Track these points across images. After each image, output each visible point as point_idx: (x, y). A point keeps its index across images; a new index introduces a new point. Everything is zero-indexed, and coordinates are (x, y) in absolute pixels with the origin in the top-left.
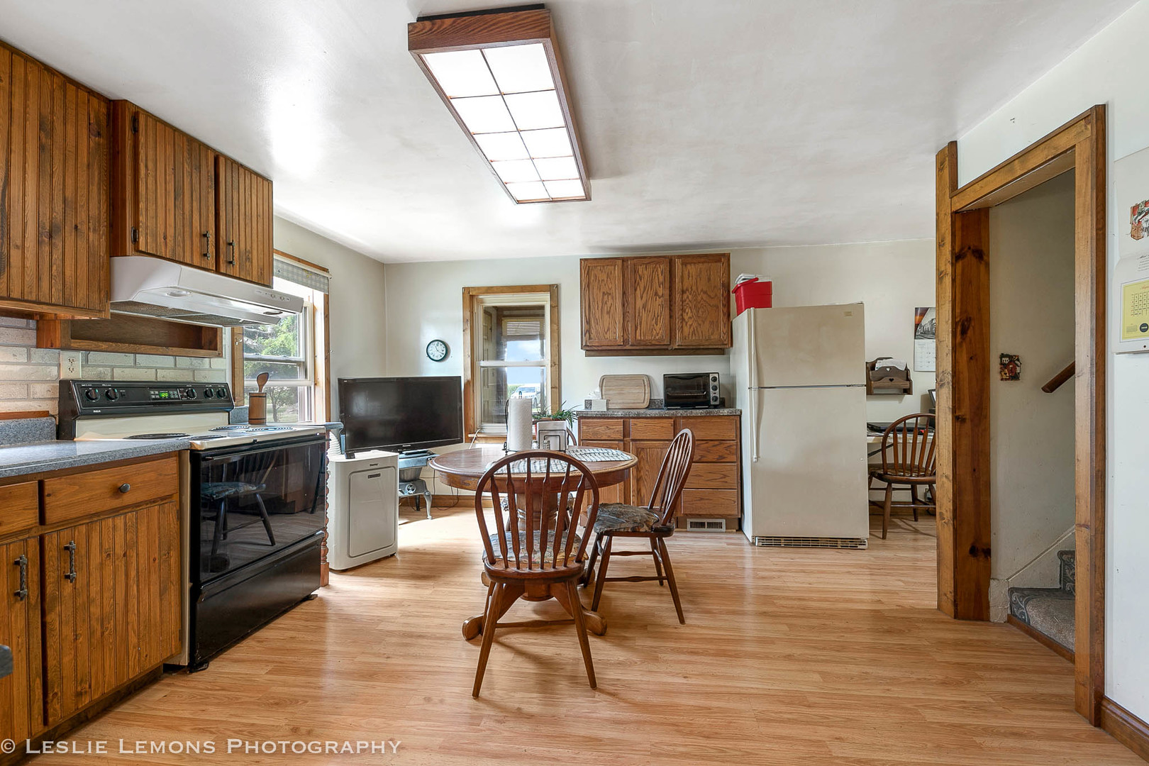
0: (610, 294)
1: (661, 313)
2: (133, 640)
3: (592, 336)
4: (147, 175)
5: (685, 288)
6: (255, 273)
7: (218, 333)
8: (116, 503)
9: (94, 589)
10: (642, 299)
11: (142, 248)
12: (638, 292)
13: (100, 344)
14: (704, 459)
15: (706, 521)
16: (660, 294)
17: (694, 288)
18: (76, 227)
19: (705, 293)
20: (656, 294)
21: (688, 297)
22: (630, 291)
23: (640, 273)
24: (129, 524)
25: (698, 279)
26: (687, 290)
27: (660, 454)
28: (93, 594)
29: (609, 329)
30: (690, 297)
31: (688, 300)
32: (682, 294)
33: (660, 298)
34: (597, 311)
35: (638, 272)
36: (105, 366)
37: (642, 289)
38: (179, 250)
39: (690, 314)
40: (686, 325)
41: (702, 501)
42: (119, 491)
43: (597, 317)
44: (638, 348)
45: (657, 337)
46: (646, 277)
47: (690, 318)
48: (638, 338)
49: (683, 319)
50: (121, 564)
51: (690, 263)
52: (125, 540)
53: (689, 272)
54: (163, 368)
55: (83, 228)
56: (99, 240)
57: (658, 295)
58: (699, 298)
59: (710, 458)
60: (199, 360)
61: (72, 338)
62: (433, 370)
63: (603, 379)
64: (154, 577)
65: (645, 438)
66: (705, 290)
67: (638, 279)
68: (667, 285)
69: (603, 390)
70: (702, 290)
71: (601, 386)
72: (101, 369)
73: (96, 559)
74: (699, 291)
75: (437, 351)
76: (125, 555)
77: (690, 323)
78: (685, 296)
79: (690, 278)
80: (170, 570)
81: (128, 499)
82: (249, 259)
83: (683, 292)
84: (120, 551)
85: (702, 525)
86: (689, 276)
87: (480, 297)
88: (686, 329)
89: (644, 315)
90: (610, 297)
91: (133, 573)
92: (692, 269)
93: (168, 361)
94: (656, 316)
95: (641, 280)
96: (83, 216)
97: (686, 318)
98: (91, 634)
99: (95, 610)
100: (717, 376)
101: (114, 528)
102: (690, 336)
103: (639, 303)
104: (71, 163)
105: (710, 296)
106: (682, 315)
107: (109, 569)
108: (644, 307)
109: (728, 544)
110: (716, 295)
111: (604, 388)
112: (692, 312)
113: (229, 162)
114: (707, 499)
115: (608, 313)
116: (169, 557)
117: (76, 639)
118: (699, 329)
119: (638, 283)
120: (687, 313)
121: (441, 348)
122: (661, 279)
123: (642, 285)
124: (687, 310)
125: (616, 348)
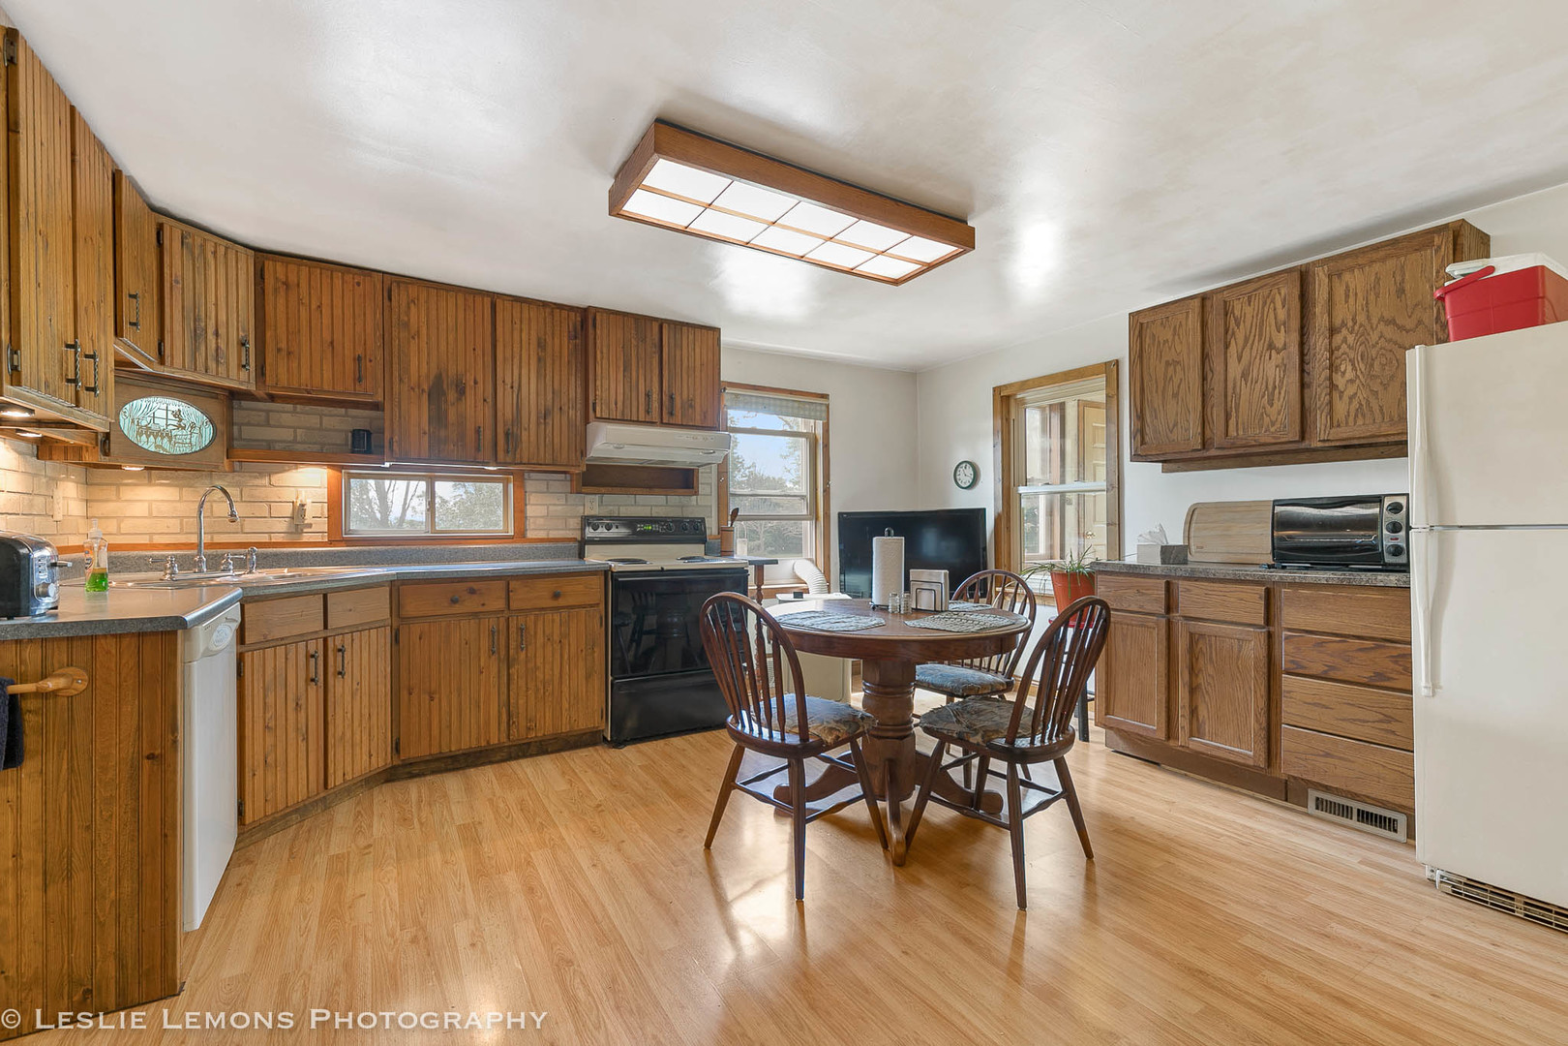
0: (1178, 363)
1: (1281, 381)
2: (566, 705)
3: (1147, 439)
4: (602, 358)
5: (1337, 322)
6: (698, 417)
7: (695, 473)
8: (554, 603)
9: (539, 662)
10: (1239, 361)
11: (598, 415)
12: (1233, 350)
13: (602, 489)
14: (1332, 674)
15: (1356, 805)
16: (1279, 344)
17: (1361, 318)
18: (561, 408)
19: (1392, 322)
20: (1271, 346)
21: (1345, 340)
22: (1216, 349)
23: (1237, 313)
24: (563, 620)
25: (1372, 297)
26: (1344, 324)
27: (1236, 649)
28: (538, 664)
29: (1175, 425)
30: (1351, 339)
31: (1344, 346)
32: (1331, 336)
33: (1278, 353)
34: (1154, 394)
35: (1233, 312)
36: (614, 505)
37: (1241, 342)
38: (627, 411)
39: (1349, 375)
40: (1341, 398)
41: (1329, 760)
42: (556, 596)
43: (1156, 406)
44: (1233, 452)
45: (1273, 429)
46: (1249, 317)
47: (1351, 381)
48: (1232, 432)
49: (1333, 386)
50: (557, 647)
51: (1351, 269)
52: (561, 631)
53: (1347, 287)
54: (656, 506)
55: (565, 408)
56: (576, 414)
57: (1275, 348)
58: (1374, 337)
59: (1351, 673)
60: (687, 498)
61: (583, 485)
62: (962, 500)
63: (1192, 512)
64: (581, 664)
65: (1212, 617)
66: (1387, 315)
67: (1233, 322)
68: (1295, 324)
69: (1192, 530)
70: (1382, 319)
71: (1189, 522)
72: (611, 508)
73: (540, 640)
74: (1375, 321)
75: (966, 475)
76: (560, 641)
77: (1351, 390)
78: (1338, 339)
79: (1351, 300)
80: (594, 661)
81: (561, 602)
82: (692, 406)
83: (1333, 331)
84: (556, 638)
85: (1345, 811)
86: (1347, 296)
87: (1018, 396)
88: (1341, 408)
89: (1245, 391)
90: (1178, 368)
91: (566, 657)
92: (1356, 280)
93: (660, 499)
94: (1270, 387)
95: (1238, 325)
96: (565, 400)
97: (1340, 381)
98: (538, 690)
99: (540, 675)
100: (1402, 501)
101: (553, 621)
102: (1351, 419)
103: (1235, 369)
104: (557, 363)
105: (1401, 328)
106: (1330, 379)
107: (549, 649)
108: (1245, 375)
109: (1364, 862)
110: (1420, 322)
111: (1193, 525)
112: (1354, 368)
113: (672, 326)
114: (1340, 758)
115: (1175, 395)
116: (594, 652)
117: (527, 691)
118: (1372, 400)
119: (1233, 333)
120: (1344, 373)
121: (970, 471)
122: (1282, 314)
123: (1240, 335)
124: (1343, 368)
125: (1189, 456)
